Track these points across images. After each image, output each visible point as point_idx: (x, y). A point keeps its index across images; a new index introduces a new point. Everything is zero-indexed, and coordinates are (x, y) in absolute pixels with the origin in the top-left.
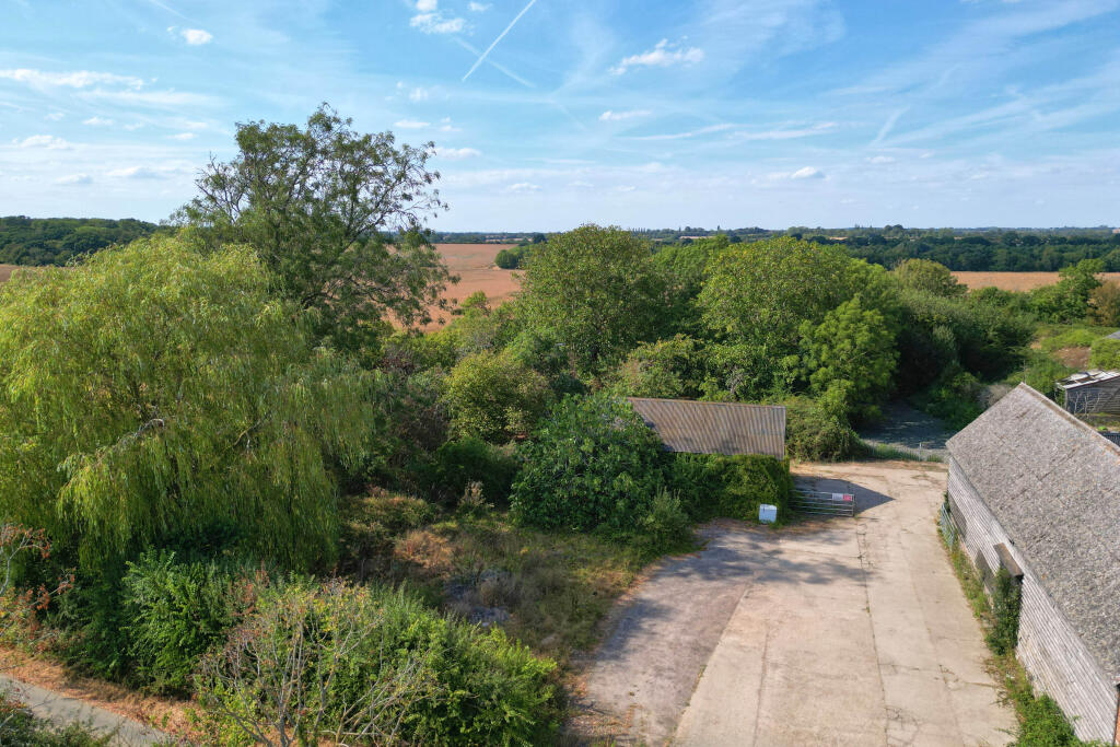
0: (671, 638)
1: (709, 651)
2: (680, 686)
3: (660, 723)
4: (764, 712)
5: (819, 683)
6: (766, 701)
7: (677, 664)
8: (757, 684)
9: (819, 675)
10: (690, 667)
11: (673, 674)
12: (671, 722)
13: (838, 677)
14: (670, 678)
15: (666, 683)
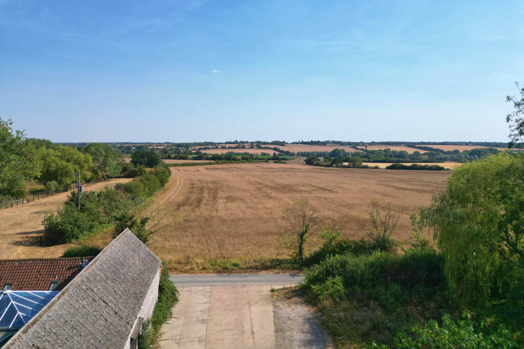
0: (295, 333)
1: (276, 331)
2: (279, 316)
3: (279, 306)
4: (248, 314)
5: (231, 327)
6: (248, 317)
7: (285, 323)
8: (253, 322)
9: (231, 330)
10: (280, 323)
11: (285, 319)
12: (275, 306)
13: (223, 331)
14: (284, 317)
15: (285, 316)
